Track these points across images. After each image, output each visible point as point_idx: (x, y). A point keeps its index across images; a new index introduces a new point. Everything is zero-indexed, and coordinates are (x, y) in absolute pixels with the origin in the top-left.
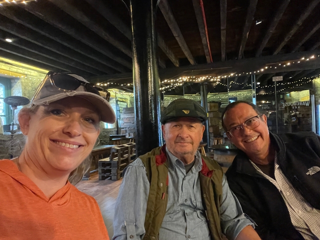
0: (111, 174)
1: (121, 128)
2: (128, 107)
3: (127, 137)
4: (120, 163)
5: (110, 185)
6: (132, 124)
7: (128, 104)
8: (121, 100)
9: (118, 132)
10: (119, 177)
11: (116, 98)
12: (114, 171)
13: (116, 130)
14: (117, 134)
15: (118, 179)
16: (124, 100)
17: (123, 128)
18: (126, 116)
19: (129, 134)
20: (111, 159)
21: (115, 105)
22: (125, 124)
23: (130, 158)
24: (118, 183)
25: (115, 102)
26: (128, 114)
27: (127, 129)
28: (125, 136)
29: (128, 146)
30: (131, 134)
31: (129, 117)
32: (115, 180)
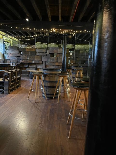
0: (4, 90)
1: (7, 60)
2: (11, 46)
3: (11, 65)
4: (10, 82)
5: (4, 98)
6: (14, 57)
7: (11, 44)
8: (7, 41)
9: (4, 62)
10: (9, 91)
11: (3, 39)
12: (6, 88)
13: (3, 60)
14: (4, 63)
15: (9, 93)
16: (9, 42)
17: (8, 59)
18: (11, 52)
19: (12, 63)
20: (4, 80)
21: (2, 44)
22: (10, 57)
23: (16, 79)
24: (9, 96)
25: (2, 41)
26: (12, 51)
27: (11, 60)
28: (10, 64)
29: (15, 71)
30: (13, 63)
31: (13, 52)
32: (7, 94)
